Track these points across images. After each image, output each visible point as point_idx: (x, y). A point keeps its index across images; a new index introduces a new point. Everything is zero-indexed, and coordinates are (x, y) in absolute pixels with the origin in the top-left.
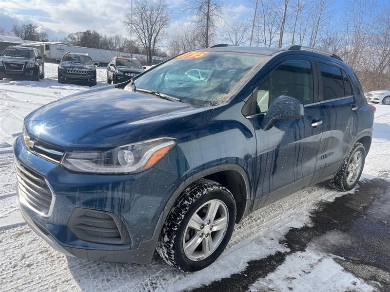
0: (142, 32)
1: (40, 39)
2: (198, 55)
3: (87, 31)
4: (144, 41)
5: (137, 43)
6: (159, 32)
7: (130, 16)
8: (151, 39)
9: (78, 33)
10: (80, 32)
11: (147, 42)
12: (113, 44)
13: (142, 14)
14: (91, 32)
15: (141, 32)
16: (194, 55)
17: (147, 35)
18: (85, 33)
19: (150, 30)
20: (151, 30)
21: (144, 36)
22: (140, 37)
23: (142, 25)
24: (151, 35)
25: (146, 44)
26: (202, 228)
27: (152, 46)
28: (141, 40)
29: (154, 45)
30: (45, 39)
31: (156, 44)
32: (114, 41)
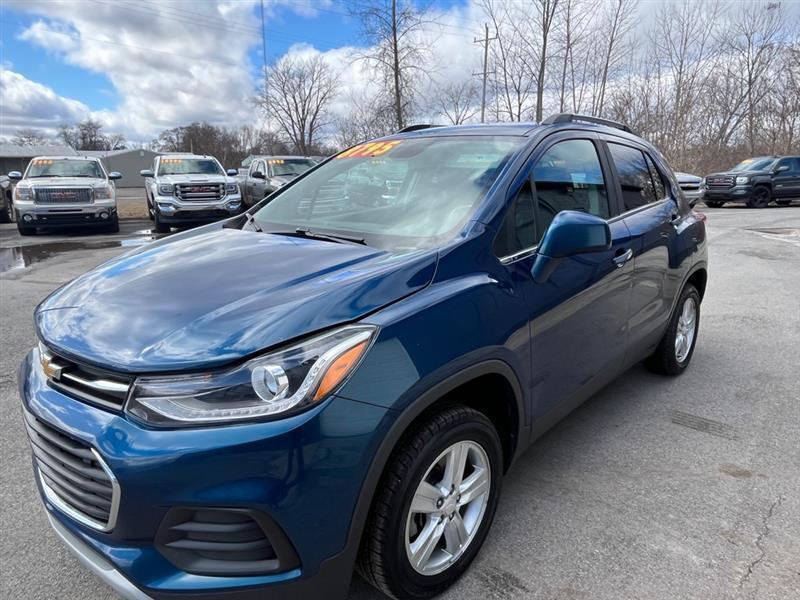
0: (287, 115)
1: (112, 146)
2: (380, 149)
3: (193, 124)
4: (291, 132)
5: (280, 136)
6: (317, 112)
7: (264, 89)
8: (303, 126)
9: (176, 130)
10: (182, 128)
11: (297, 132)
12: (239, 142)
13: (284, 84)
14: (200, 126)
15: (283, 114)
16: (371, 150)
17: (295, 120)
18: (189, 128)
19: (300, 110)
20: (303, 111)
21: (290, 122)
22: (283, 125)
23: (285, 103)
24: (304, 119)
25: (295, 135)
26: (439, 506)
27: (306, 138)
28: (287, 130)
29: (310, 135)
30: (120, 145)
31: (314, 135)
32: (240, 137)
